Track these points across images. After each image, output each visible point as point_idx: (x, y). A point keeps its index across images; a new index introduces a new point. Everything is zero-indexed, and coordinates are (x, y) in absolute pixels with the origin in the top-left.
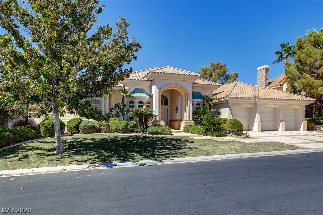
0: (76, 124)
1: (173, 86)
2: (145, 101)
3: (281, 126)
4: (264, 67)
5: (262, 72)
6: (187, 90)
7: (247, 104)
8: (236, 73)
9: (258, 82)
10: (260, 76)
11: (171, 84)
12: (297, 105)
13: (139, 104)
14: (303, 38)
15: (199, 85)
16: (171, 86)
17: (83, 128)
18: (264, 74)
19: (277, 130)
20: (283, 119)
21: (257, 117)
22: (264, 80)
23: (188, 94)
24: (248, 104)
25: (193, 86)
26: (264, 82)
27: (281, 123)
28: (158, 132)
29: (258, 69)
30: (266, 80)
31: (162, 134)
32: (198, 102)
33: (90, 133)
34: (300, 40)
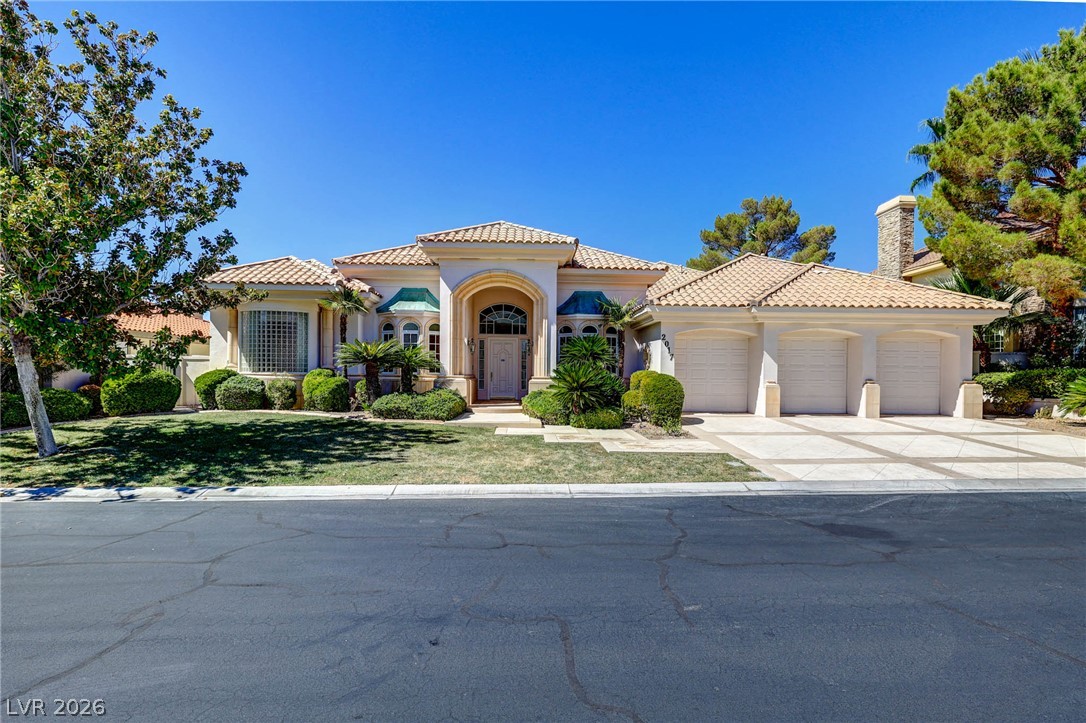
0: (209, 386)
1: (497, 276)
2: (425, 324)
3: (868, 398)
4: (895, 201)
5: (892, 220)
6: (539, 287)
7: (729, 326)
8: (824, 230)
9: (880, 251)
10: (885, 232)
11: (490, 271)
12: (939, 327)
13: (407, 332)
14: (969, 88)
15: (592, 272)
16: (491, 277)
17: (224, 395)
18: (897, 227)
19: (854, 414)
20: (873, 376)
21: (769, 368)
22: (897, 244)
23: (542, 299)
24: (736, 326)
25: (558, 275)
26: (897, 253)
27: (864, 390)
28: (398, 409)
29: (881, 208)
30: (906, 245)
31: (411, 416)
32: (588, 324)
33: (243, 409)
34: (955, 98)
